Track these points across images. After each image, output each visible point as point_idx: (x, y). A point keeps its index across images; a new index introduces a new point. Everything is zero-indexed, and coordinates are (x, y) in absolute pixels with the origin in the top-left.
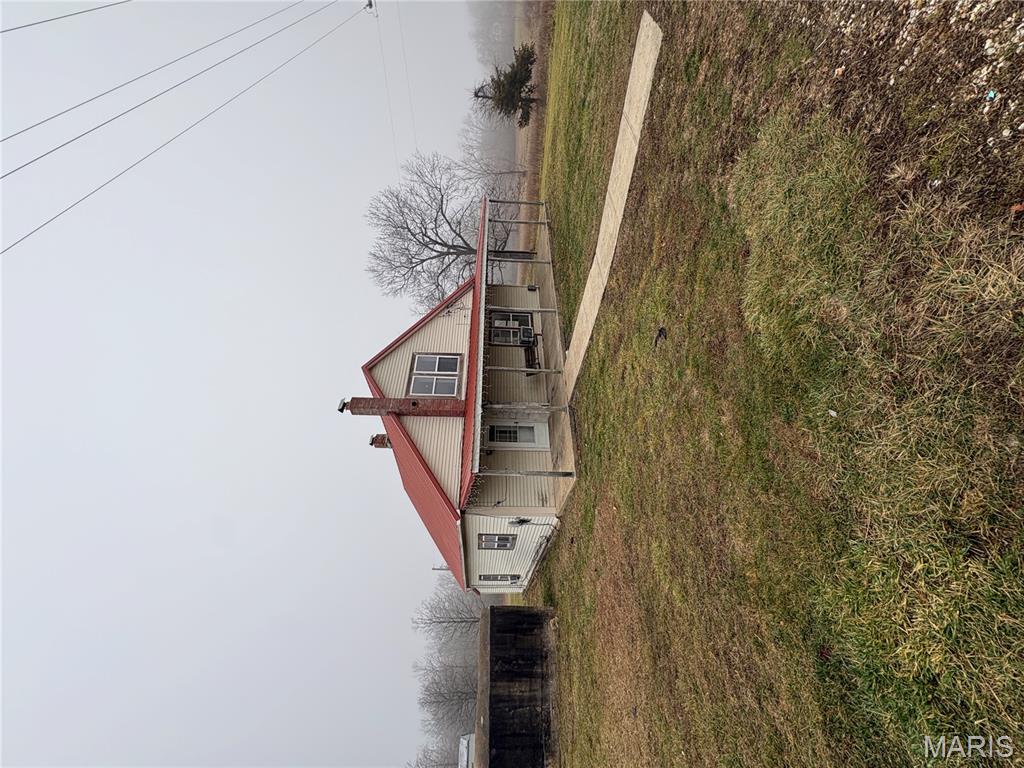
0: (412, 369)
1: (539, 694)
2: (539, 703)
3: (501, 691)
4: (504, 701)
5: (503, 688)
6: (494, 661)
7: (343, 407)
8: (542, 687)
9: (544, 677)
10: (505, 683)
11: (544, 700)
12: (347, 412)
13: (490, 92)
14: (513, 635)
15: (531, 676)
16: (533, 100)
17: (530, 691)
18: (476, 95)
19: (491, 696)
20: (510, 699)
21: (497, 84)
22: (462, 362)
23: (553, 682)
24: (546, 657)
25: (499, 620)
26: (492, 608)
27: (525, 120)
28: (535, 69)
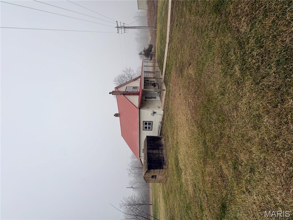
0: (126, 89)
1: (161, 153)
2: (161, 154)
3: (150, 152)
4: (151, 154)
5: (151, 151)
6: (148, 146)
7: (110, 93)
8: (161, 151)
9: (162, 149)
10: (151, 150)
11: (162, 154)
12: (111, 94)
13: (143, 53)
14: (153, 141)
15: (158, 149)
16: (153, 55)
17: (158, 152)
18: (140, 54)
19: (147, 153)
20: (153, 153)
21: (144, 51)
22: (138, 88)
23: (164, 151)
24: (162, 146)
25: (149, 138)
26: (147, 136)
27: (151, 59)
28: (153, 49)
